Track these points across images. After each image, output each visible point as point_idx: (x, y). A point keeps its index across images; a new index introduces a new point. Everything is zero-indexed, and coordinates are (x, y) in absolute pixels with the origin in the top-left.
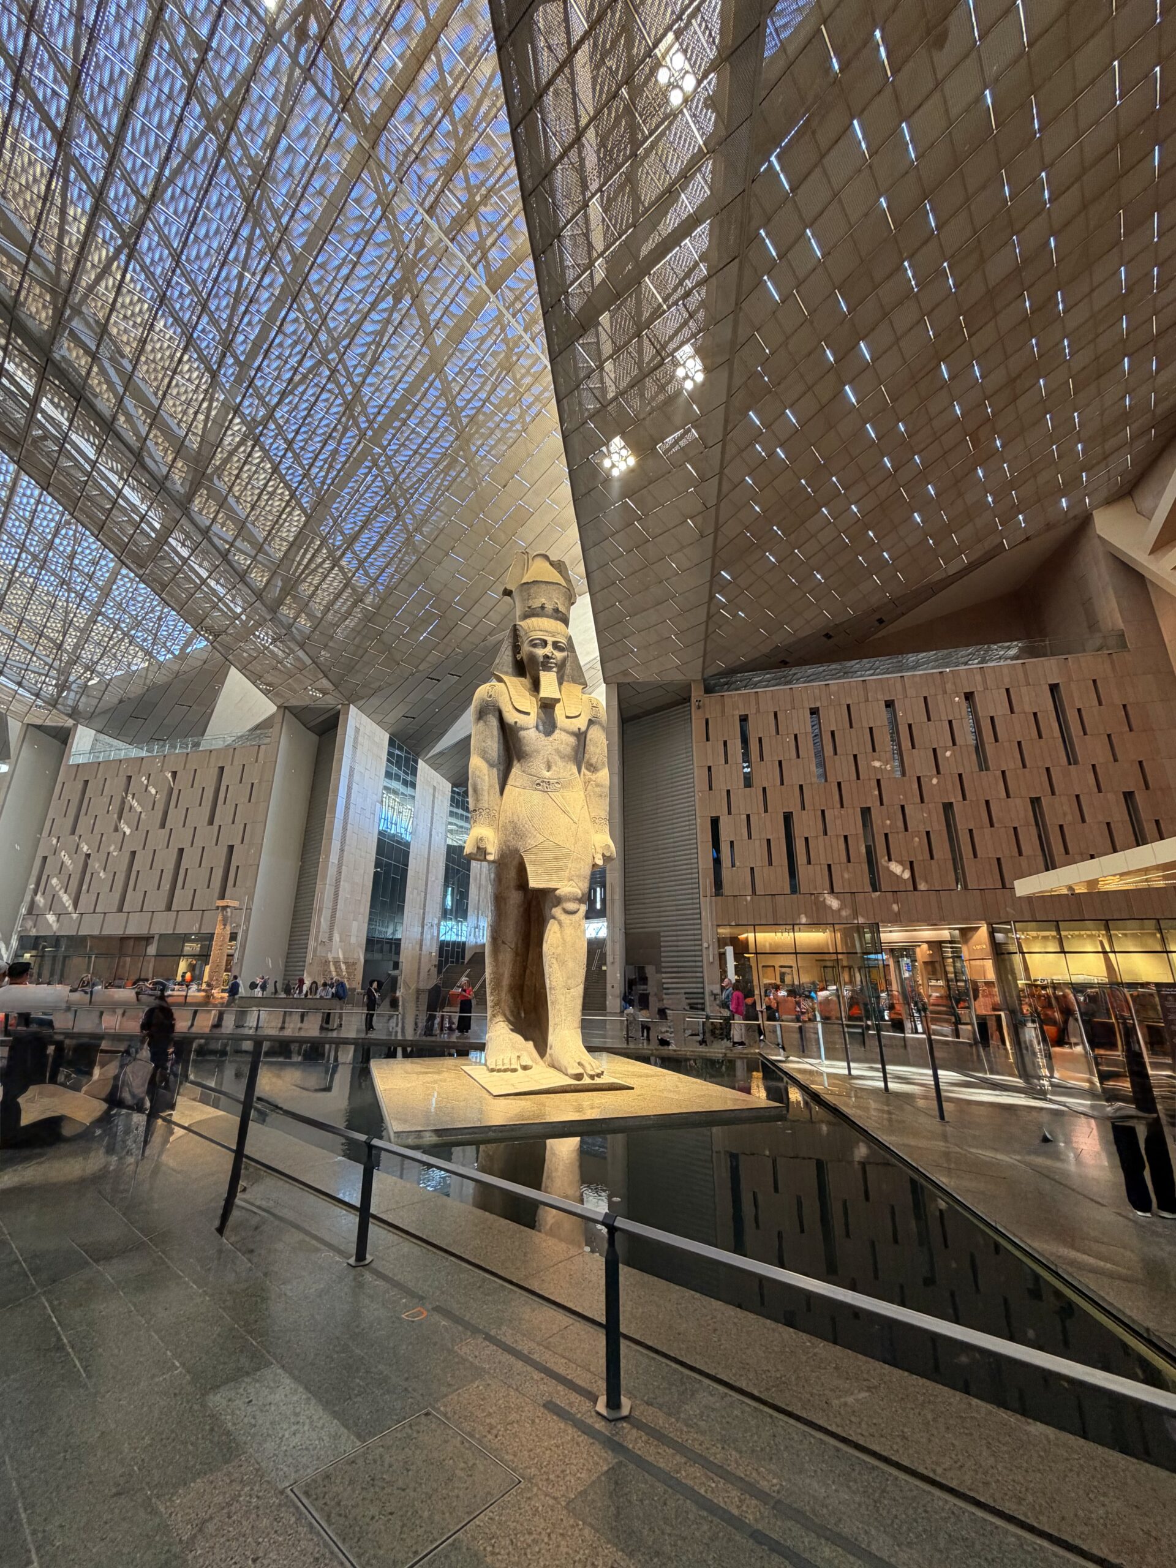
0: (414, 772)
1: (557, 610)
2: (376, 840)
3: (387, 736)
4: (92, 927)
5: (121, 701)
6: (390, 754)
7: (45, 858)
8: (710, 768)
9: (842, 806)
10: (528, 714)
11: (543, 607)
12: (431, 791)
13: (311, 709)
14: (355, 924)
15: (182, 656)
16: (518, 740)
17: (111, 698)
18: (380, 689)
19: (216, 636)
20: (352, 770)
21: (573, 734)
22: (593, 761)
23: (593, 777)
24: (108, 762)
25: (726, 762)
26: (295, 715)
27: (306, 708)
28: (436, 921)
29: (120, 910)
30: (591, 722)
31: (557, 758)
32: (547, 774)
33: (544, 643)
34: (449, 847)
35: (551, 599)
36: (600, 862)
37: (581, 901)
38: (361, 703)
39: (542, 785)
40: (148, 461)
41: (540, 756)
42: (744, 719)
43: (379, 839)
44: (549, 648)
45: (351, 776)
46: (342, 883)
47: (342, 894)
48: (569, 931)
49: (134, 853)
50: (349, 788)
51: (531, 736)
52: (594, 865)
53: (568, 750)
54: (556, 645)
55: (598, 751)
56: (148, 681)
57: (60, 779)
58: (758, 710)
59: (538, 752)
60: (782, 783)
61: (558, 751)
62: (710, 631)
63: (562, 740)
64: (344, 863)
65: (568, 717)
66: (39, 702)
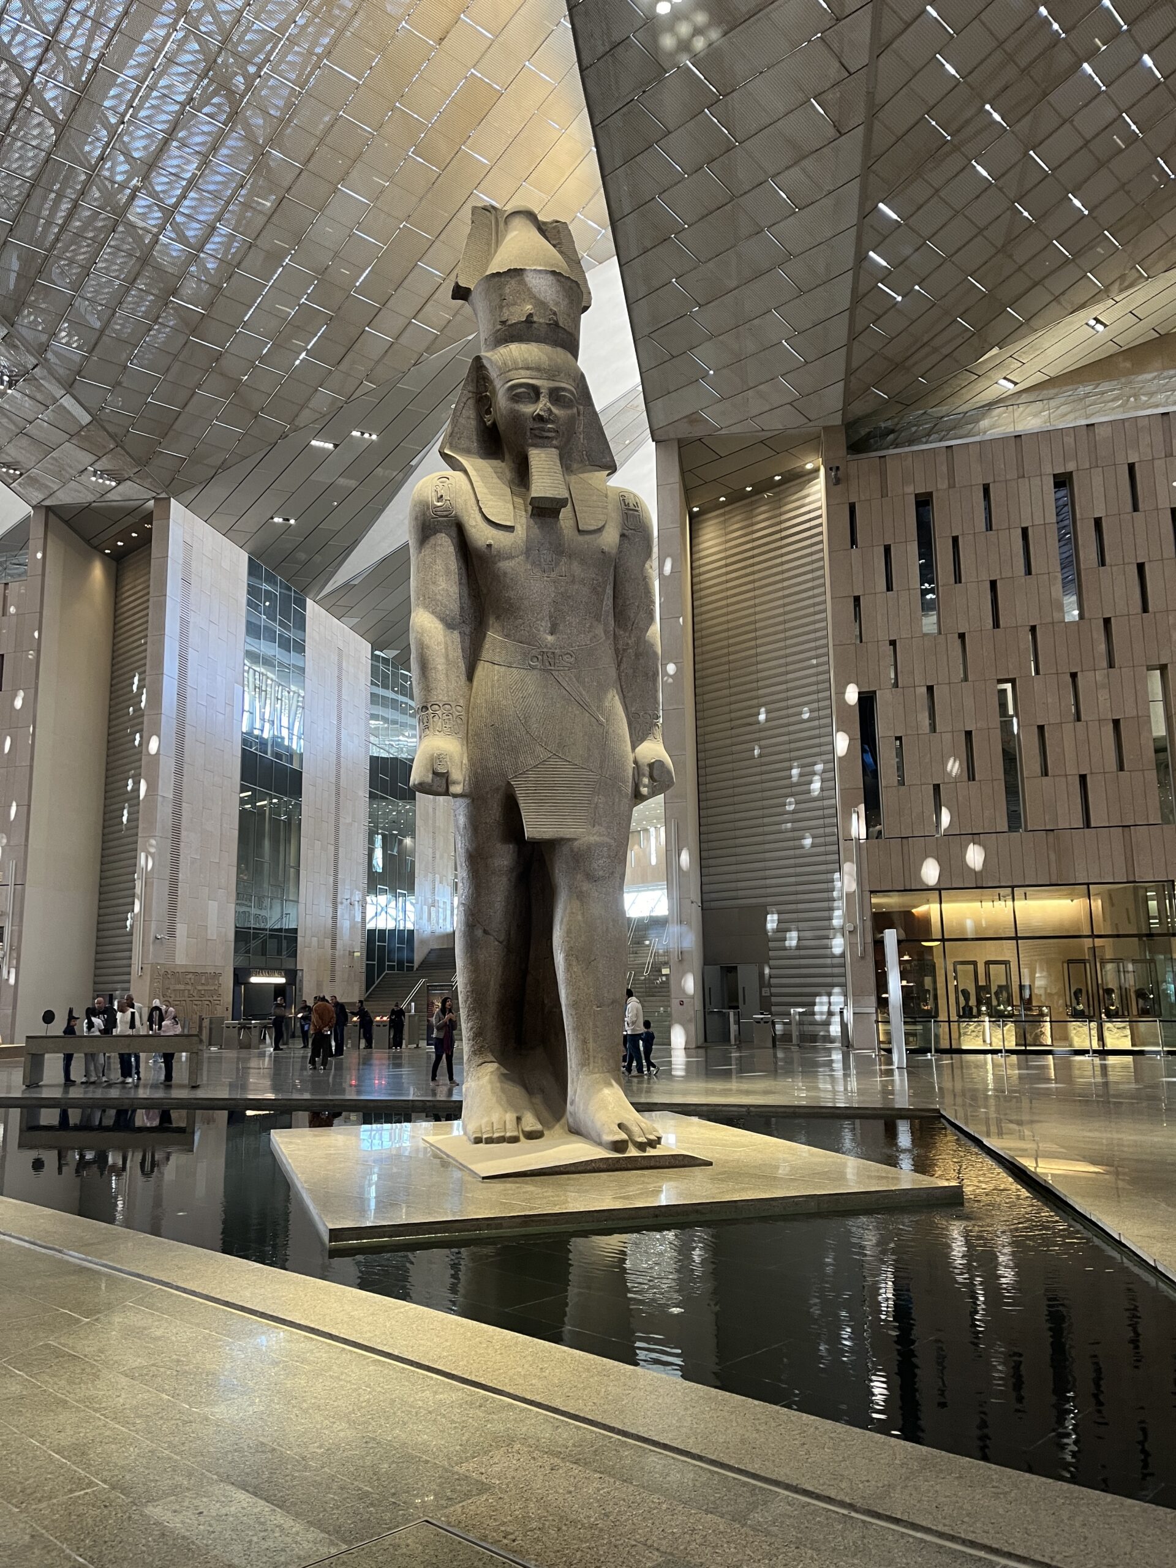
0: (301, 624)
1: (554, 326)
2: (239, 754)
3: (245, 556)
6: (252, 591)
8: (857, 599)
9: (1111, 665)
11: (529, 322)
12: (334, 658)
13: (96, 510)
14: (213, 906)
18: (224, 467)
20: (184, 623)
21: (592, 562)
25: (889, 588)
26: (66, 522)
27: (86, 510)
28: (358, 896)
32: (549, 639)
33: (535, 393)
34: (374, 760)
38: (190, 495)
39: (542, 660)
41: (536, 607)
42: (924, 502)
43: (243, 749)
44: (544, 401)
45: (184, 635)
46: (184, 833)
47: (187, 854)
50: (183, 659)
51: (520, 571)
58: (951, 486)
60: (996, 624)
61: (567, 597)
62: (859, 327)
63: (574, 573)
64: (184, 798)
65: (583, 532)
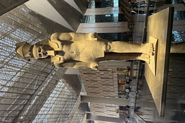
1: (30, 51)
4: (117, 89)
5: (74, 90)
7: (104, 96)
10: (60, 58)
11: (30, 55)
15: (63, 82)
16: (67, 60)
17: (74, 91)
19: (57, 81)
21: (63, 46)
22: (69, 38)
23: (73, 38)
24: (85, 90)
29: (113, 85)
30: (59, 40)
31: (70, 50)
32: (75, 53)
33: (40, 55)
35: (27, 53)
36: (96, 39)
37: (107, 44)
39: (78, 54)
40: (25, 103)
41: (70, 54)
44: (41, 53)
48: (115, 48)
49: (102, 85)
51: (66, 57)
52: (97, 40)
53: (67, 47)
54: (40, 51)
55: (66, 37)
56: (69, 86)
57: (90, 96)
59: (69, 55)
61: (68, 50)
63: (65, 49)
65: (59, 47)
66: (77, 101)
